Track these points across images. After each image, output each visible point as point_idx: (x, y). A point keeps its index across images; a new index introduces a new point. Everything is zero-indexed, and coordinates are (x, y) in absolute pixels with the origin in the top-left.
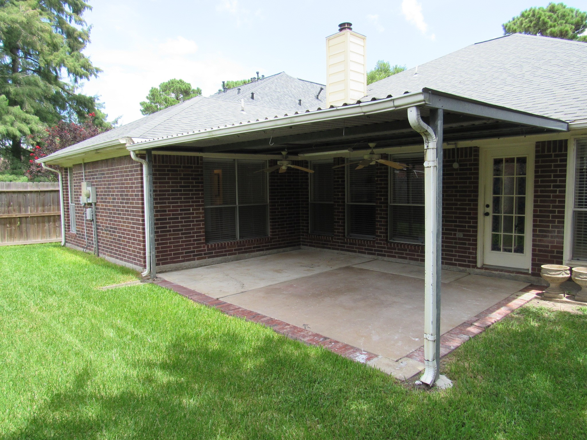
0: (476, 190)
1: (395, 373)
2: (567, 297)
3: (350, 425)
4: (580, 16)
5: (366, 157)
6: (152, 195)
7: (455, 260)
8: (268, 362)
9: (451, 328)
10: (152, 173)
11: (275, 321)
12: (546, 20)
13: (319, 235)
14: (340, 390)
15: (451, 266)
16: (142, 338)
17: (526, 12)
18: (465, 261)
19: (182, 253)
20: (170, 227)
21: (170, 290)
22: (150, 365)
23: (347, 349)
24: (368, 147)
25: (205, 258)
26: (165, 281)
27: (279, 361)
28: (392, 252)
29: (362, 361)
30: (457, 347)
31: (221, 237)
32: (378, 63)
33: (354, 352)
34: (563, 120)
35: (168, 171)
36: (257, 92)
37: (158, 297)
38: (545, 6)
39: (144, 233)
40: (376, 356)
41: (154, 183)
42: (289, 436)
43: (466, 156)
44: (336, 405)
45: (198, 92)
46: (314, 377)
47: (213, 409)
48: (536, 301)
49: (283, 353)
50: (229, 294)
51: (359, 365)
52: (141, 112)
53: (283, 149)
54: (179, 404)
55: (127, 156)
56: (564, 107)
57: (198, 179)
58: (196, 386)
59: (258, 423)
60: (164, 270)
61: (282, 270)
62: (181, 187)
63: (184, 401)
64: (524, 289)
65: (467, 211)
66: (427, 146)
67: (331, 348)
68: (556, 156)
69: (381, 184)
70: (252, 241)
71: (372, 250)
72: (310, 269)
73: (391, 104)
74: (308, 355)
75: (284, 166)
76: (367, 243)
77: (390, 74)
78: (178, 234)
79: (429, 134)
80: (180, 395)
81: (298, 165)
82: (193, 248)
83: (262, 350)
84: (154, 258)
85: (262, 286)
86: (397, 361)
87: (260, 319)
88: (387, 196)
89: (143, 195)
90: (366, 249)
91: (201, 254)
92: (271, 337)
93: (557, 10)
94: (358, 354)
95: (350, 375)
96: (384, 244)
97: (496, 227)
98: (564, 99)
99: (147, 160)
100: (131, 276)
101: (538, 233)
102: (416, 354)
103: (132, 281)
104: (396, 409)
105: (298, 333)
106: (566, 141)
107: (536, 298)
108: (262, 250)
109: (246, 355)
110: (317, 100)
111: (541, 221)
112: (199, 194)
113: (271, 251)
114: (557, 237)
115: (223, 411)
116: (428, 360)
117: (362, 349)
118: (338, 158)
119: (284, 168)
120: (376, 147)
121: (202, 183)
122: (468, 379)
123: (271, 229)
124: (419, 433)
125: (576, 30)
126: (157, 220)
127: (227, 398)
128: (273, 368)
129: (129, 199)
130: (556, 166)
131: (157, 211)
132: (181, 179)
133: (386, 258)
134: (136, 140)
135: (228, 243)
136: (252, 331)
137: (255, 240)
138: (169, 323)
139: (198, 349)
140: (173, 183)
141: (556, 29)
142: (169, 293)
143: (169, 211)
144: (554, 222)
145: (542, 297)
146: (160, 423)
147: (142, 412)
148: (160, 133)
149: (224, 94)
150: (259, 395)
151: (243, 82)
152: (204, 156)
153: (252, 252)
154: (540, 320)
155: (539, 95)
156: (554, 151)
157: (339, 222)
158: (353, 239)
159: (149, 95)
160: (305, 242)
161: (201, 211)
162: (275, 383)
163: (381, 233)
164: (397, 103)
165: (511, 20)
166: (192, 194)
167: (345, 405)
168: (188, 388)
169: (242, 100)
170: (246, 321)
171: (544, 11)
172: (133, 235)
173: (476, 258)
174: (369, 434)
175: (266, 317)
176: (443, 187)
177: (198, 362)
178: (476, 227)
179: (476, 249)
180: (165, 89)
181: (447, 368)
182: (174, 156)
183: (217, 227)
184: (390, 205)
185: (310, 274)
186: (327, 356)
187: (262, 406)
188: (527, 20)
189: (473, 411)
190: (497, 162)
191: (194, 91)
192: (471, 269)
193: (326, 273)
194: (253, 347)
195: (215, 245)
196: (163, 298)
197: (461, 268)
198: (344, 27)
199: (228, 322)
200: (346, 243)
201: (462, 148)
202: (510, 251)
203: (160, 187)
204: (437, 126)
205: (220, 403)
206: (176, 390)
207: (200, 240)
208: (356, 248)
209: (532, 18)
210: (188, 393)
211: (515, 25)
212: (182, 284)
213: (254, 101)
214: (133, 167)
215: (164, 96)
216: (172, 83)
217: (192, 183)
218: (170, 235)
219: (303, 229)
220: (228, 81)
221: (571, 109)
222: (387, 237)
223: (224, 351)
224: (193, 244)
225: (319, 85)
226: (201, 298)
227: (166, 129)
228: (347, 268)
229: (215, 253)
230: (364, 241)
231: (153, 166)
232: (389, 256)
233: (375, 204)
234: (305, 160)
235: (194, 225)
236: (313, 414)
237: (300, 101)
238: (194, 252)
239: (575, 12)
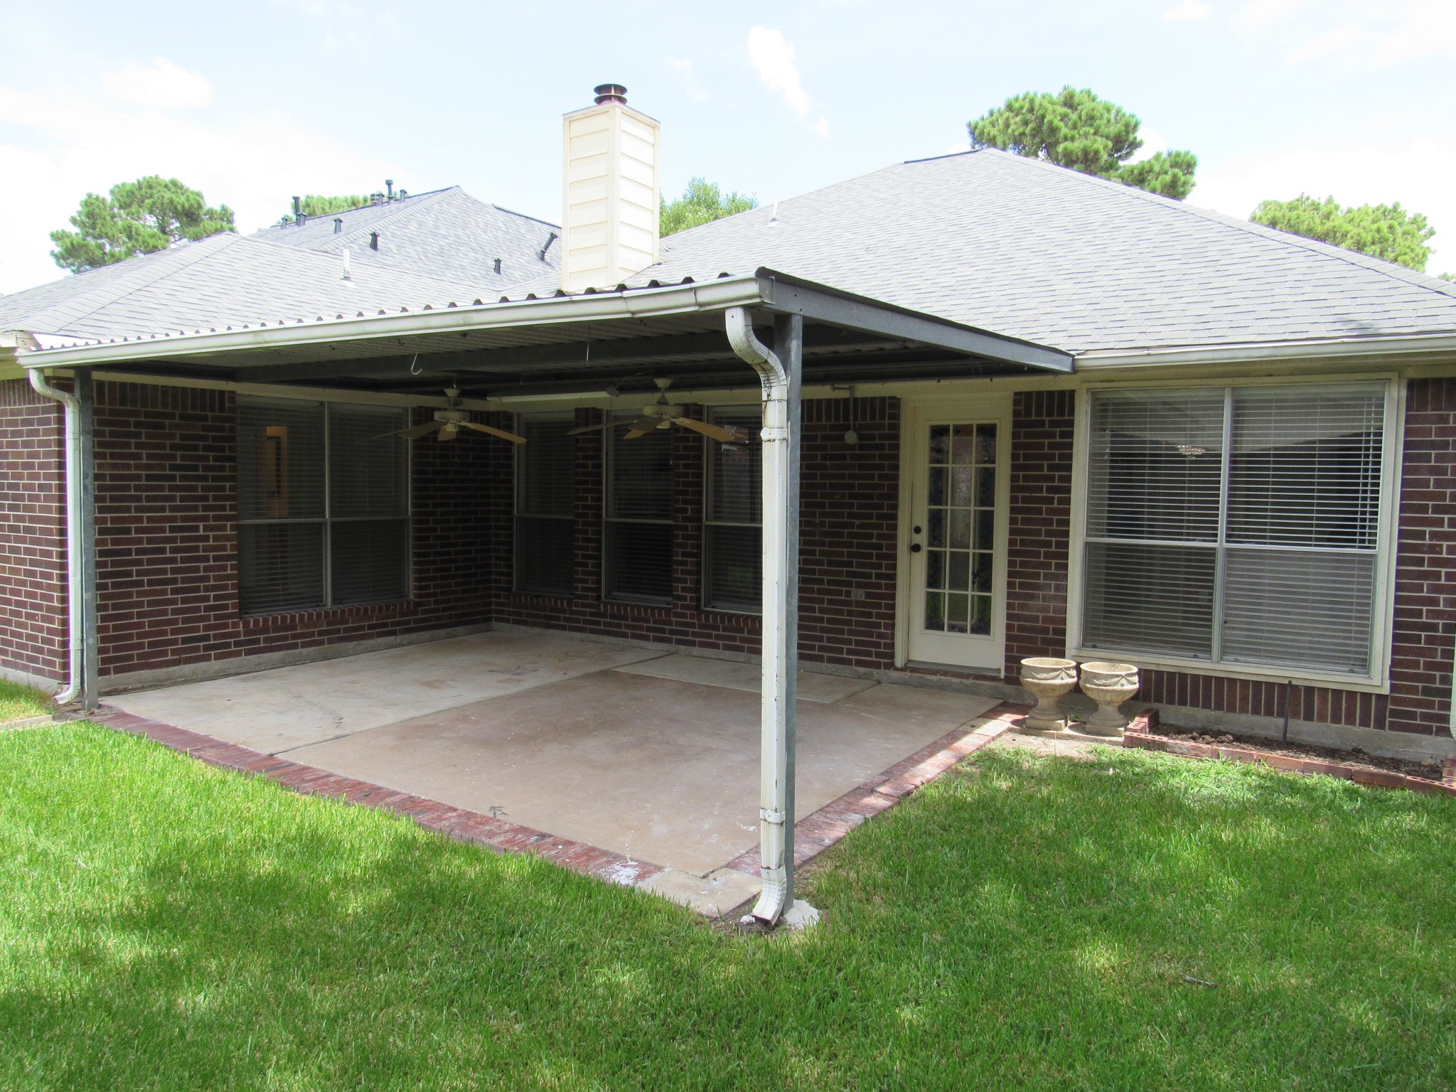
0: (893, 494)
1: (699, 903)
2: (1071, 728)
3: (590, 1018)
4: (1123, 121)
5: (648, 411)
6: (90, 487)
7: (850, 652)
8: (399, 897)
9: (828, 801)
10: (91, 428)
11: (420, 802)
12: (1057, 122)
13: (537, 597)
14: (571, 946)
15: (841, 666)
16: (60, 861)
17: (1016, 100)
18: (869, 654)
19: (174, 642)
20: (139, 573)
21: (139, 738)
22: (88, 921)
23: (591, 858)
24: (654, 388)
25: (238, 654)
26: (123, 716)
27: (428, 893)
28: (710, 636)
29: (624, 881)
30: (839, 841)
31: (284, 600)
32: (691, 184)
33: (609, 863)
34: (1063, 349)
35: (137, 424)
36: (387, 233)
37: (104, 754)
38: (1056, 93)
39: (64, 589)
40: (659, 869)
41: (97, 456)
42: (446, 1055)
43: (873, 418)
44: (561, 979)
45: (224, 219)
46: (512, 921)
47: (257, 1014)
48: (1010, 736)
49: (438, 874)
50: (300, 743)
51: (615, 891)
52: (53, 260)
53: (448, 384)
54: (168, 1010)
55: (18, 381)
56: (1069, 321)
57: (222, 449)
58: (213, 965)
59: (370, 1035)
60: (122, 687)
61: (443, 682)
62: (173, 468)
63: (180, 1001)
64: (989, 712)
65: (874, 541)
66: (769, 395)
67: (556, 857)
68: (1053, 424)
69: (687, 475)
70: (366, 609)
71: (663, 631)
72: (514, 677)
73: (689, 298)
74: (498, 876)
75: (450, 425)
76: (653, 615)
77: (720, 212)
78: (164, 592)
79: (772, 369)
80: (169, 988)
81: (488, 424)
82: (206, 628)
83: (388, 871)
84: (93, 657)
85: (390, 722)
86: (704, 877)
87: (381, 800)
88: (700, 503)
89: (62, 488)
90: (649, 629)
91: (228, 645)
92: (410, 836)
93: (1078, 104)
94: (618, 867)
95: (596, 912)
96: (692, 617)
97: (934, 579)
98: (1070, 303)
99: (77, 394)
100: (23, 703)
101: (1017, 590)
102: (748, 860)
103: (28, 717)
104: (693, 975)
105: (476, 828)
106: (1072, 392)
107: (1010, 730)
108: (393, 633)
109: (344, 883)
110: (541, 264)
111: (1023, 564)
112: (223, 489)
113: (414, 636)
114: (1054, 597)
115: (284, 1014)
116: (768, 868)
117: (628, 856)
118: (587, 409)
119: (450, 429)
120: (673, 388)
121: (232, 459)
122: (853, 904)
123: (417, 580)
124: (740, 1021)
125: (1117, 151)
126: (102, 553)
127: (296, 984)
128: (410, 910)
129: (21, 497)
130: (1052, 446)
131: (101, 532)
132: (173, 447)
133: (696, 651)
134: (46, 341)
135: (302, 616)
136: (360, 829)
137: (373, 609)
138: (136, 820)
139: (218, 877)
140: (149, 457)
141: (1076, 146)
142: (138, 743)
143: (138, 530)
144: (1048, 566)
145: (1024, 728)
146: (116, 1059)
147: (63, 1039)
148: (116, 326)
149: (296, 228)
150: (374, 973)
151: (349, 201)
152: (239, 392)
153: (364, 637)
154: (1011, 776)
155: (1024, 290)
156: (1050, 414)
157: (586, 565)
158: (619, 606)
159: (80, 213)
160: (502, 612)
161: (228, 532)
162: (415, 941)
163: (684, 589)
164: (703, 297)
165: (986, 115)
166: (204, 488)
167: (581, 978)
168: (191, 970)
169: (347, 252)
170: (347, 804)
171: (1052, 103)
172: (33, 595)
173: (892, 646)
174: (630, 1034)
175: (399, 793)
176: (802, 486)
177: (219, 909)
178: (893, 577)
179: (893, 626)
180: (128, 200)
181: (812, 884)
182: (155, 387)
183: (270, 574)
184: (707, 526)
185: (513, 689)
186: (544, 874)
187: (381, 995)
188: (1018, 119)
189: (857, 968)
190: (938, 432)
191: (211, 214)
192: (882, 671)
193: (553, 685)
194: (363, 865)
195: (265, 621)
196: (120, 756)
197: (862, 670)
198: (608, 93)
199: (298, 810)
200: (604, 616)
201: (864, 400)
202: (963, 630)
203: (114, 466)
204: (789, 351)
205: (276, 998)
206: (158, 977)
207: (225, 607)
208: (627, 626)
209: (1029, 116)
210: (190, 982)
211: (993, 126)
212: (172, 723)
213: (378, 254)
214: (36, 411)
215: (123, 219)
216: (149, 186)
217: (206, 458)
218: (139, 594)
219: (498, 581)
220: (310, 194)
221: (1082, 327)
222: (699, 599)
223: (287, 877)
224: (206, 618)
225: (545, 226)
226: (225, 754)
227: (132, 315)
228: (604, 674)
229: (266, 640)
230: (646, 609)
231: (96, 412)
232: (703, 645)
233: (671, 522)
234: (505, 412)
235: (206, 569)
236: (505, 1002)
237: (498, 261)
238: (206, 638)
239: (1114, 111)
